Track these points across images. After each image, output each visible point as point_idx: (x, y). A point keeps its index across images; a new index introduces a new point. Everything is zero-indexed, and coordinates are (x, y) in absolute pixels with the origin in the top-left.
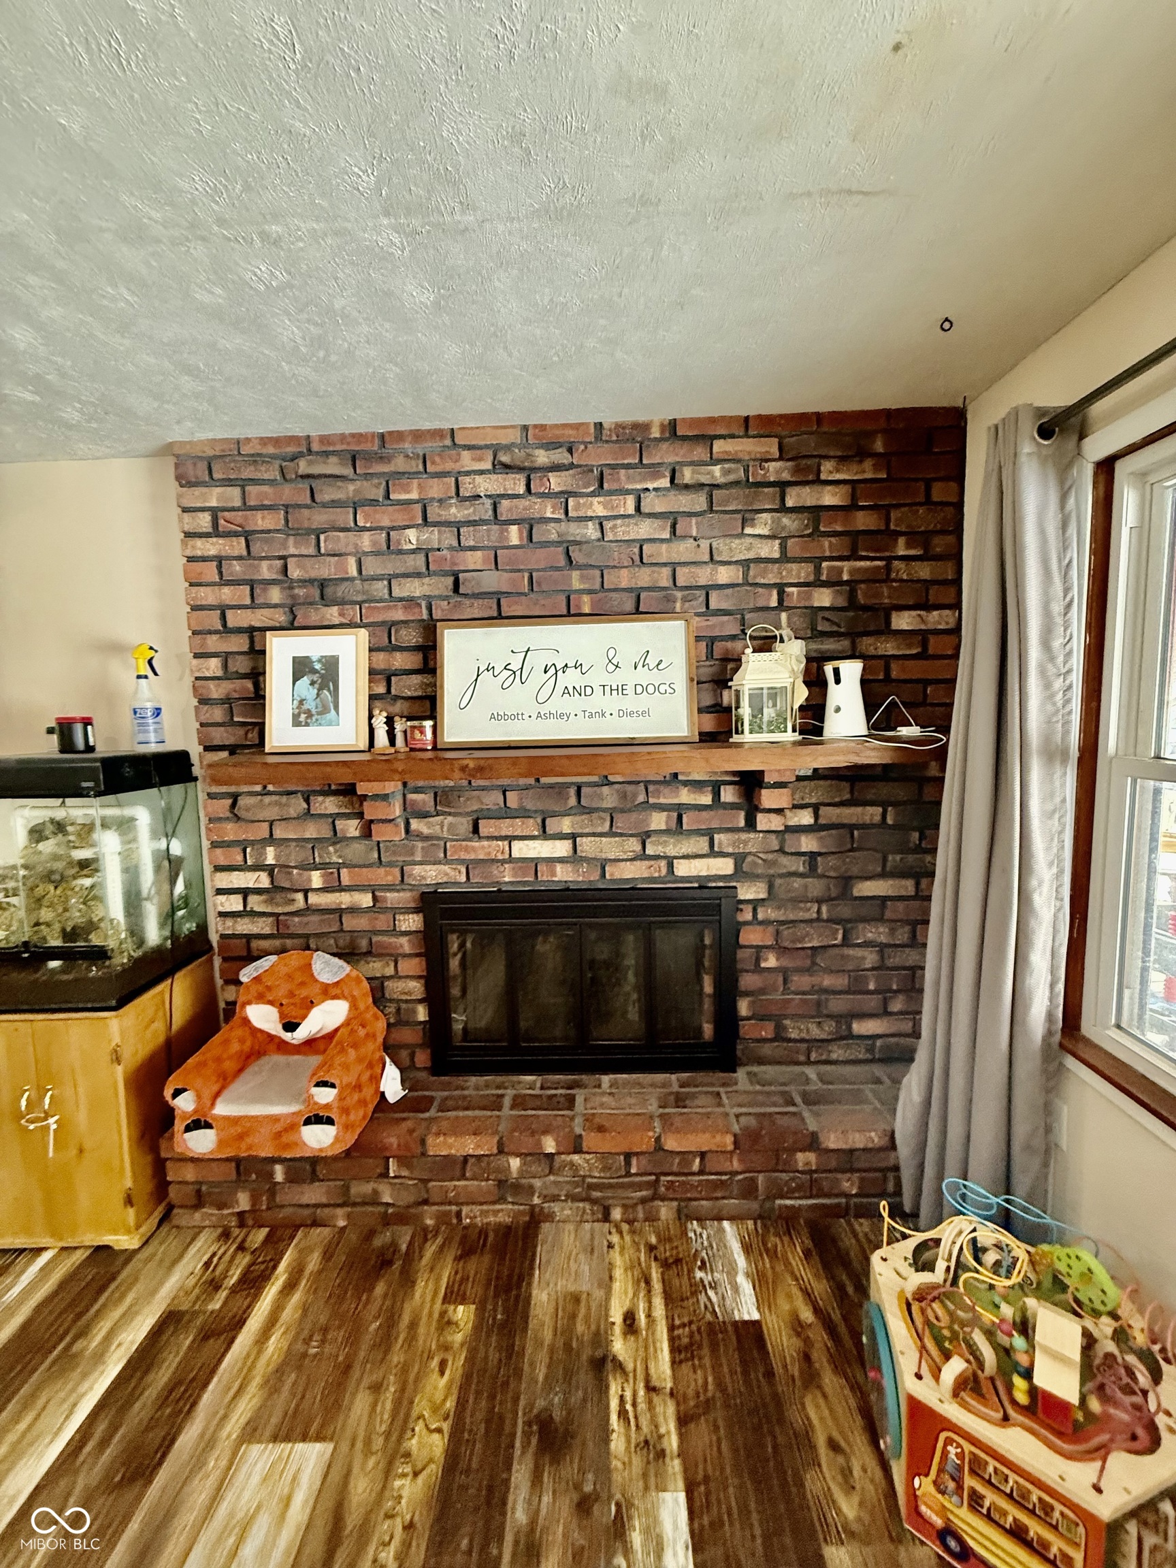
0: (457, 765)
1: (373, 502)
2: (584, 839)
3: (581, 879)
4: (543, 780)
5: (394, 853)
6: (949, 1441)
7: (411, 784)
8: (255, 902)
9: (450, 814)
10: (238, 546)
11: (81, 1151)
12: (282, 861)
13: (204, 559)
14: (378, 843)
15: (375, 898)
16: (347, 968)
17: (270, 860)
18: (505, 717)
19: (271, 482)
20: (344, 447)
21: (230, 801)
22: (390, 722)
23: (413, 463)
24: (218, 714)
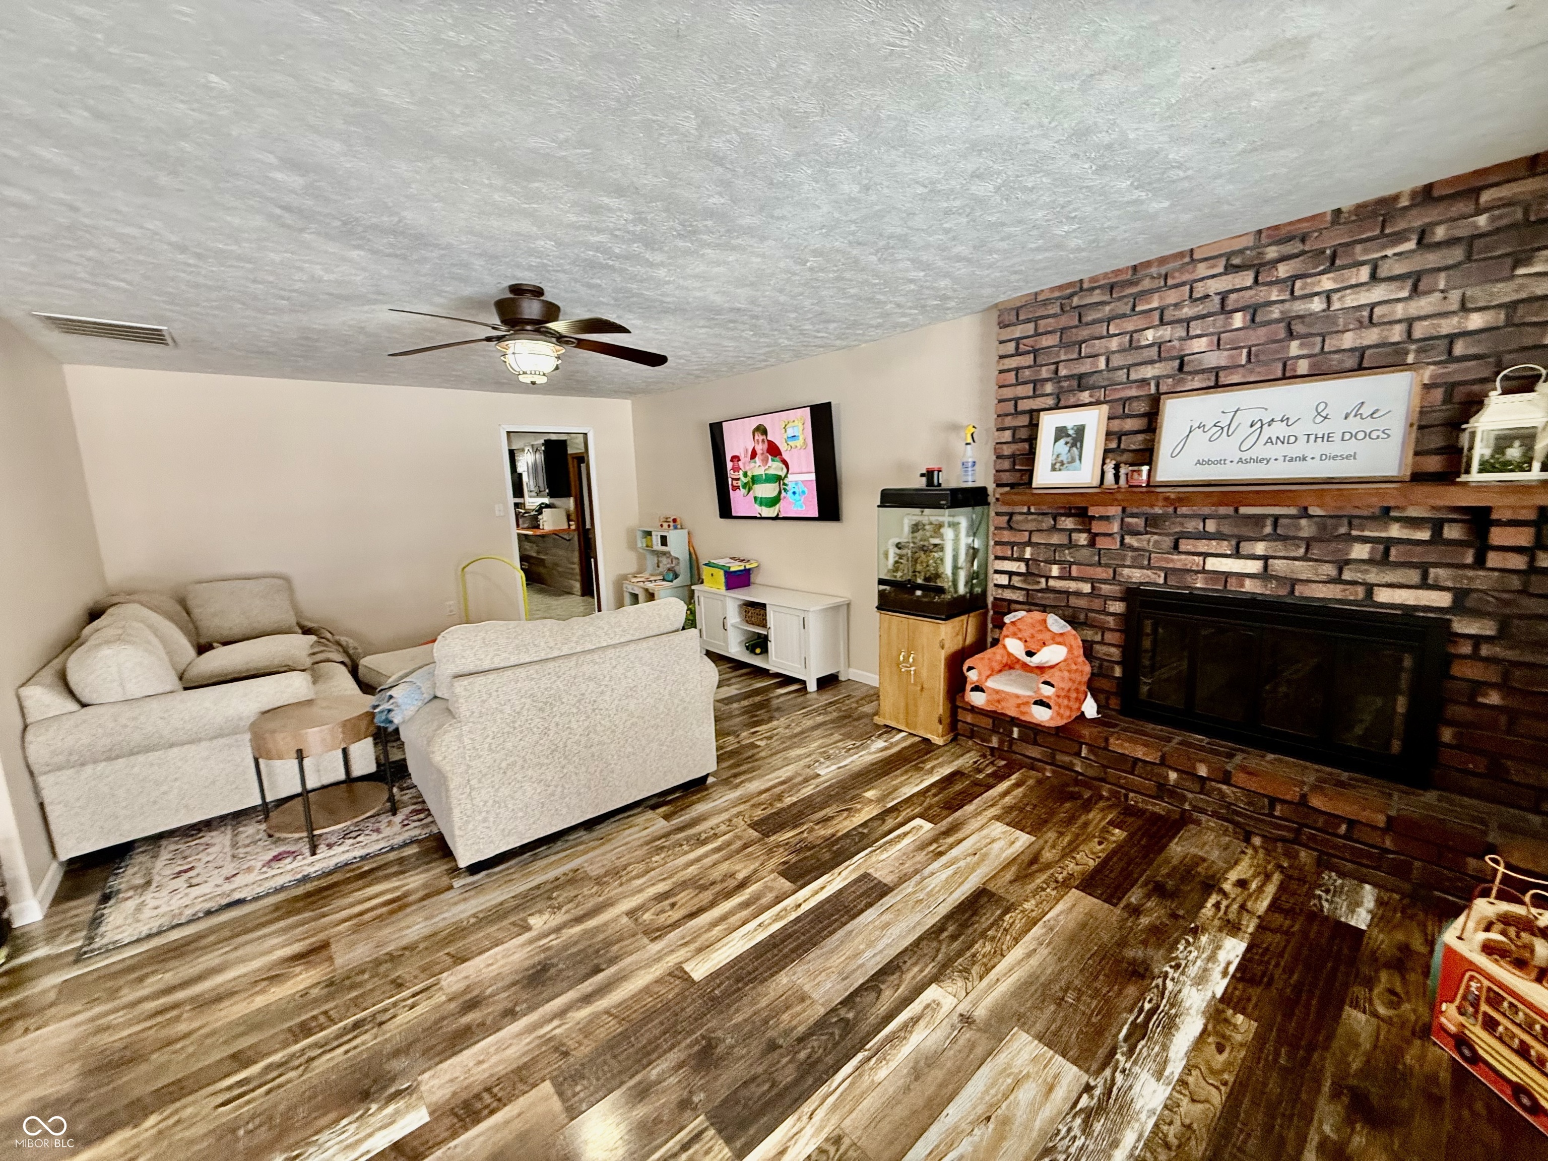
0: (1161, 497)
1: (1124, 316)
2: (1276, 561)
3: (1268, 592)
4: (1243, 510)
5: (1111, 559)
6: (1472, 978)
7: (1129, 510)
8: (1016, 581)
9: (1155, 534)
10: (1028, 360)
11: (922, 688)
12: (1035, 556)
13: (1008, 371)
14: (1100, 550)
15: (1093, 588)
16: (1069, 628)
17: (1027, 555)
18: (1209, 463)
19: (1054, 316)
20: (1106, 281)
21: (1007, 518)
22: (1117, 468)
23: (1156, 281)
24: (1006, 464)
